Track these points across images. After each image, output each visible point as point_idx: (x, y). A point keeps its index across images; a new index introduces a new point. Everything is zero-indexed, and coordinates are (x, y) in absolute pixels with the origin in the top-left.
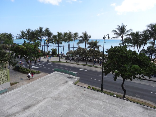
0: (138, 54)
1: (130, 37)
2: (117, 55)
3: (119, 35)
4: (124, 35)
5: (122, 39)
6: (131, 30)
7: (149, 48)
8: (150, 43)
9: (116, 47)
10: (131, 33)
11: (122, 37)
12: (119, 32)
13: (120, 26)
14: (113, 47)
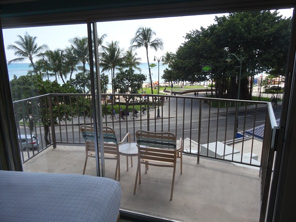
0: (61, 85)
1: (46, 58)
2: (28, 89)
3: (25, 54)
4: (33, 56)
5: (32, 62)
6: (46, 46)
7: (78, 76)
8: (79, 68)
9: (23, 78)
10: (47, 51)
11: (31, 59)
12: (23, 50)
13: (24, 38)
14: (18, 78)
